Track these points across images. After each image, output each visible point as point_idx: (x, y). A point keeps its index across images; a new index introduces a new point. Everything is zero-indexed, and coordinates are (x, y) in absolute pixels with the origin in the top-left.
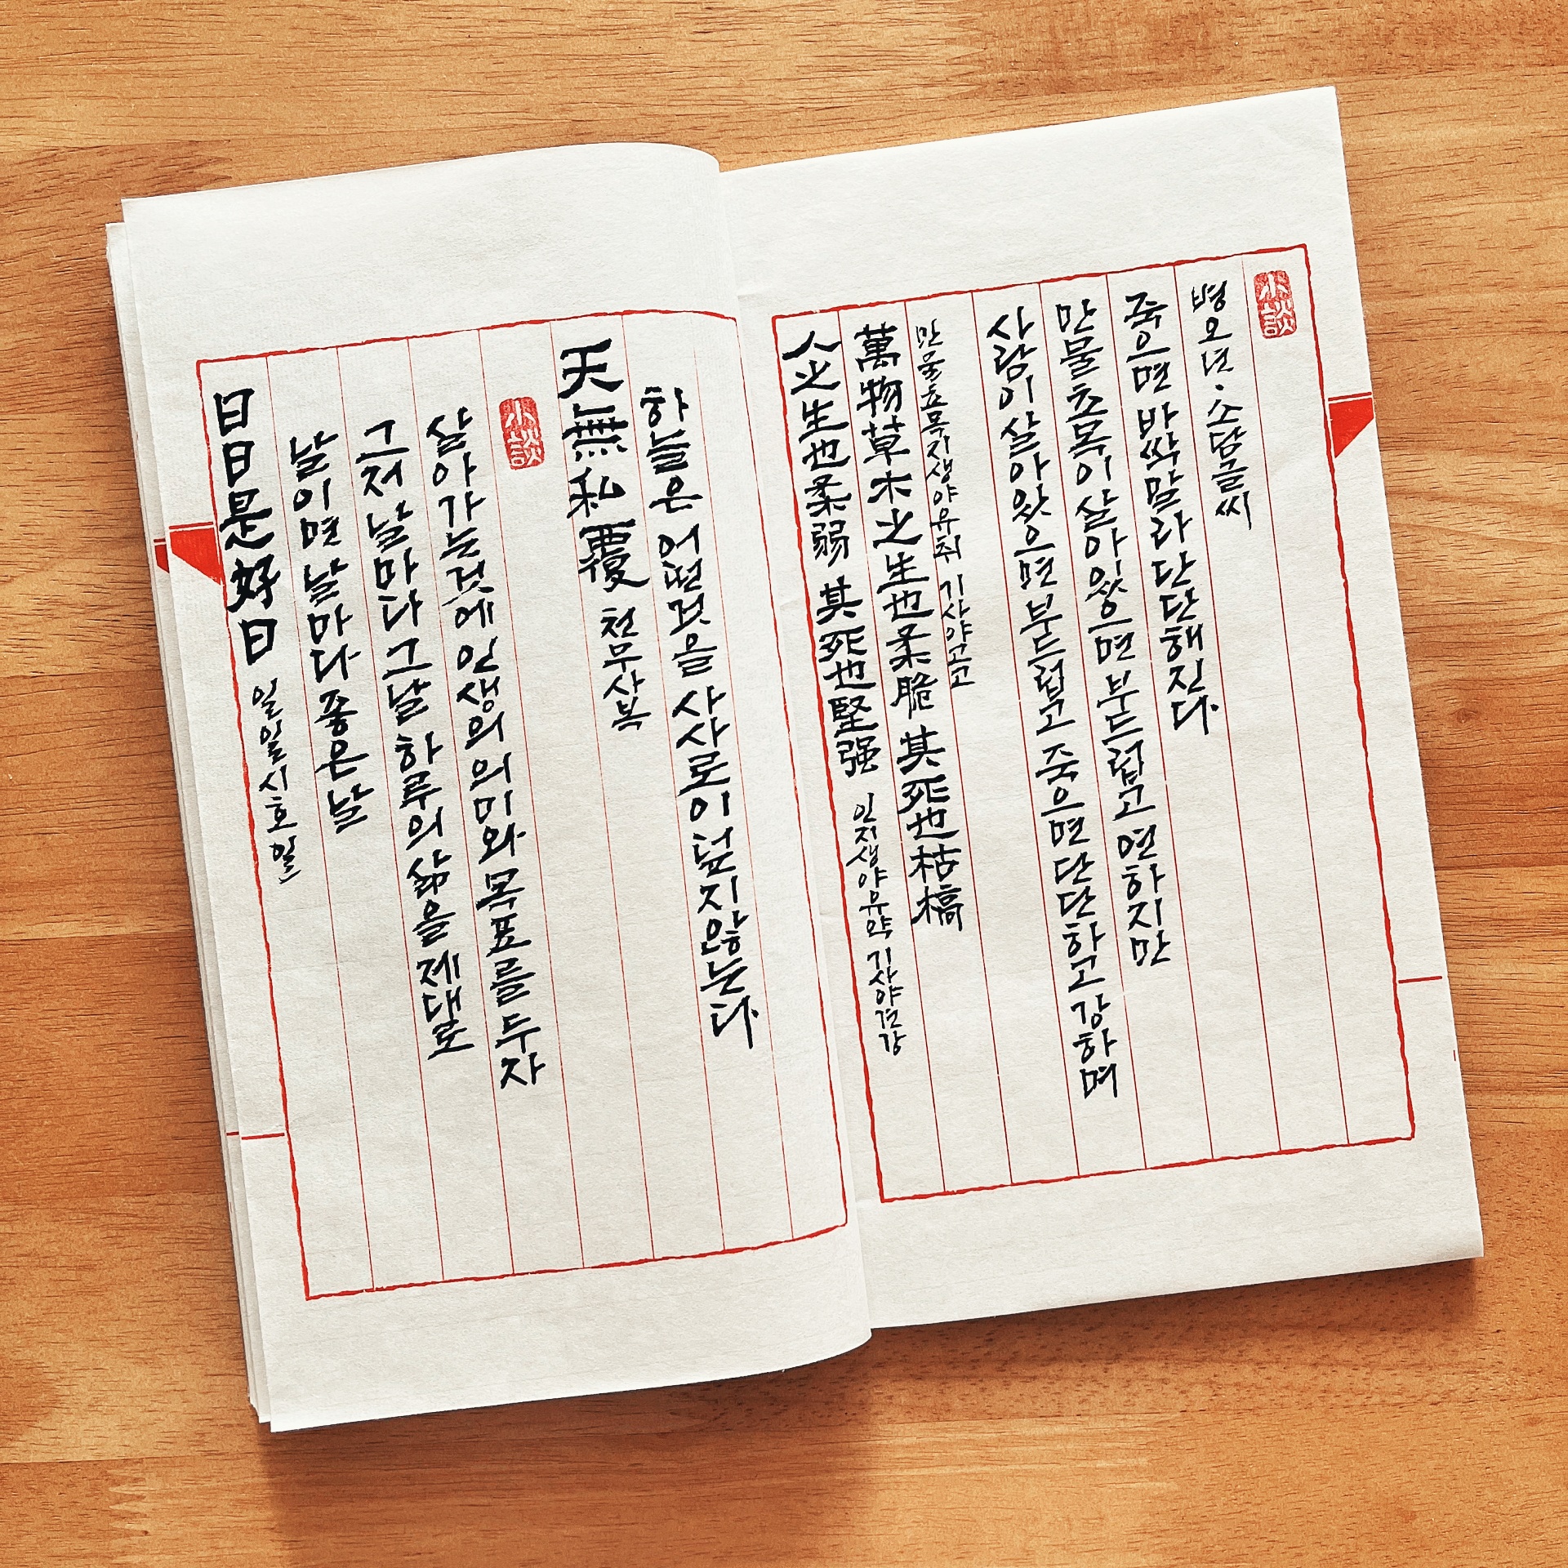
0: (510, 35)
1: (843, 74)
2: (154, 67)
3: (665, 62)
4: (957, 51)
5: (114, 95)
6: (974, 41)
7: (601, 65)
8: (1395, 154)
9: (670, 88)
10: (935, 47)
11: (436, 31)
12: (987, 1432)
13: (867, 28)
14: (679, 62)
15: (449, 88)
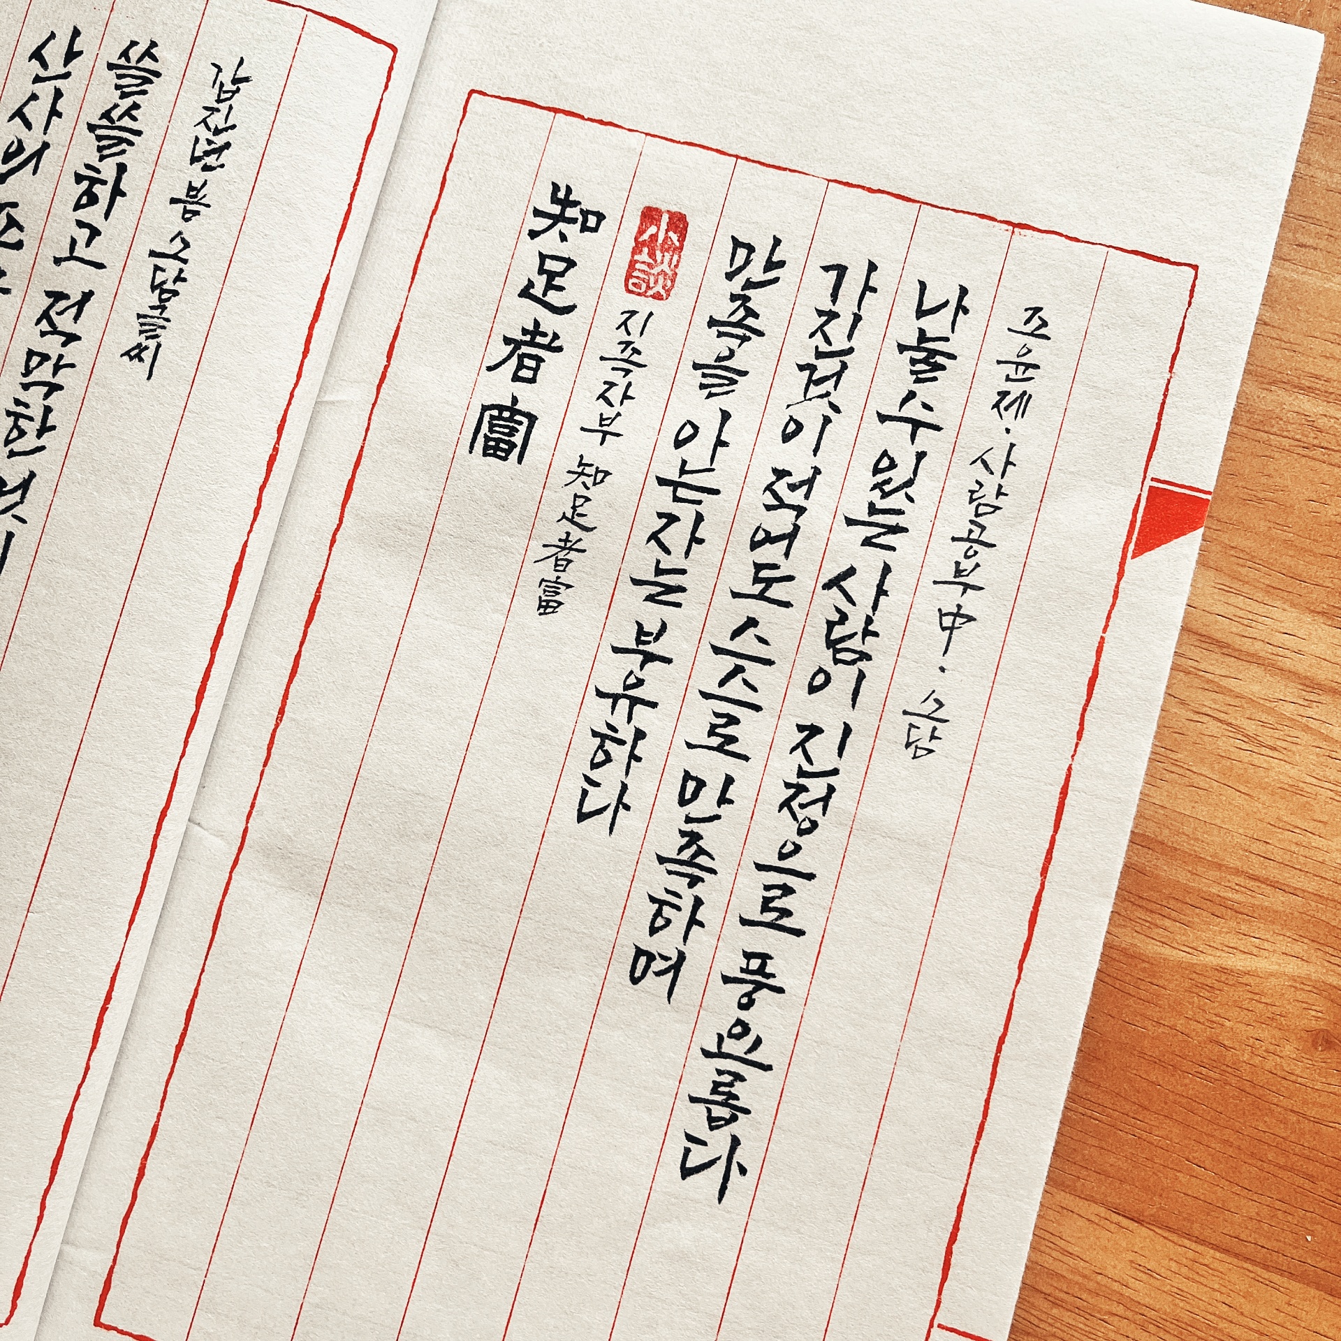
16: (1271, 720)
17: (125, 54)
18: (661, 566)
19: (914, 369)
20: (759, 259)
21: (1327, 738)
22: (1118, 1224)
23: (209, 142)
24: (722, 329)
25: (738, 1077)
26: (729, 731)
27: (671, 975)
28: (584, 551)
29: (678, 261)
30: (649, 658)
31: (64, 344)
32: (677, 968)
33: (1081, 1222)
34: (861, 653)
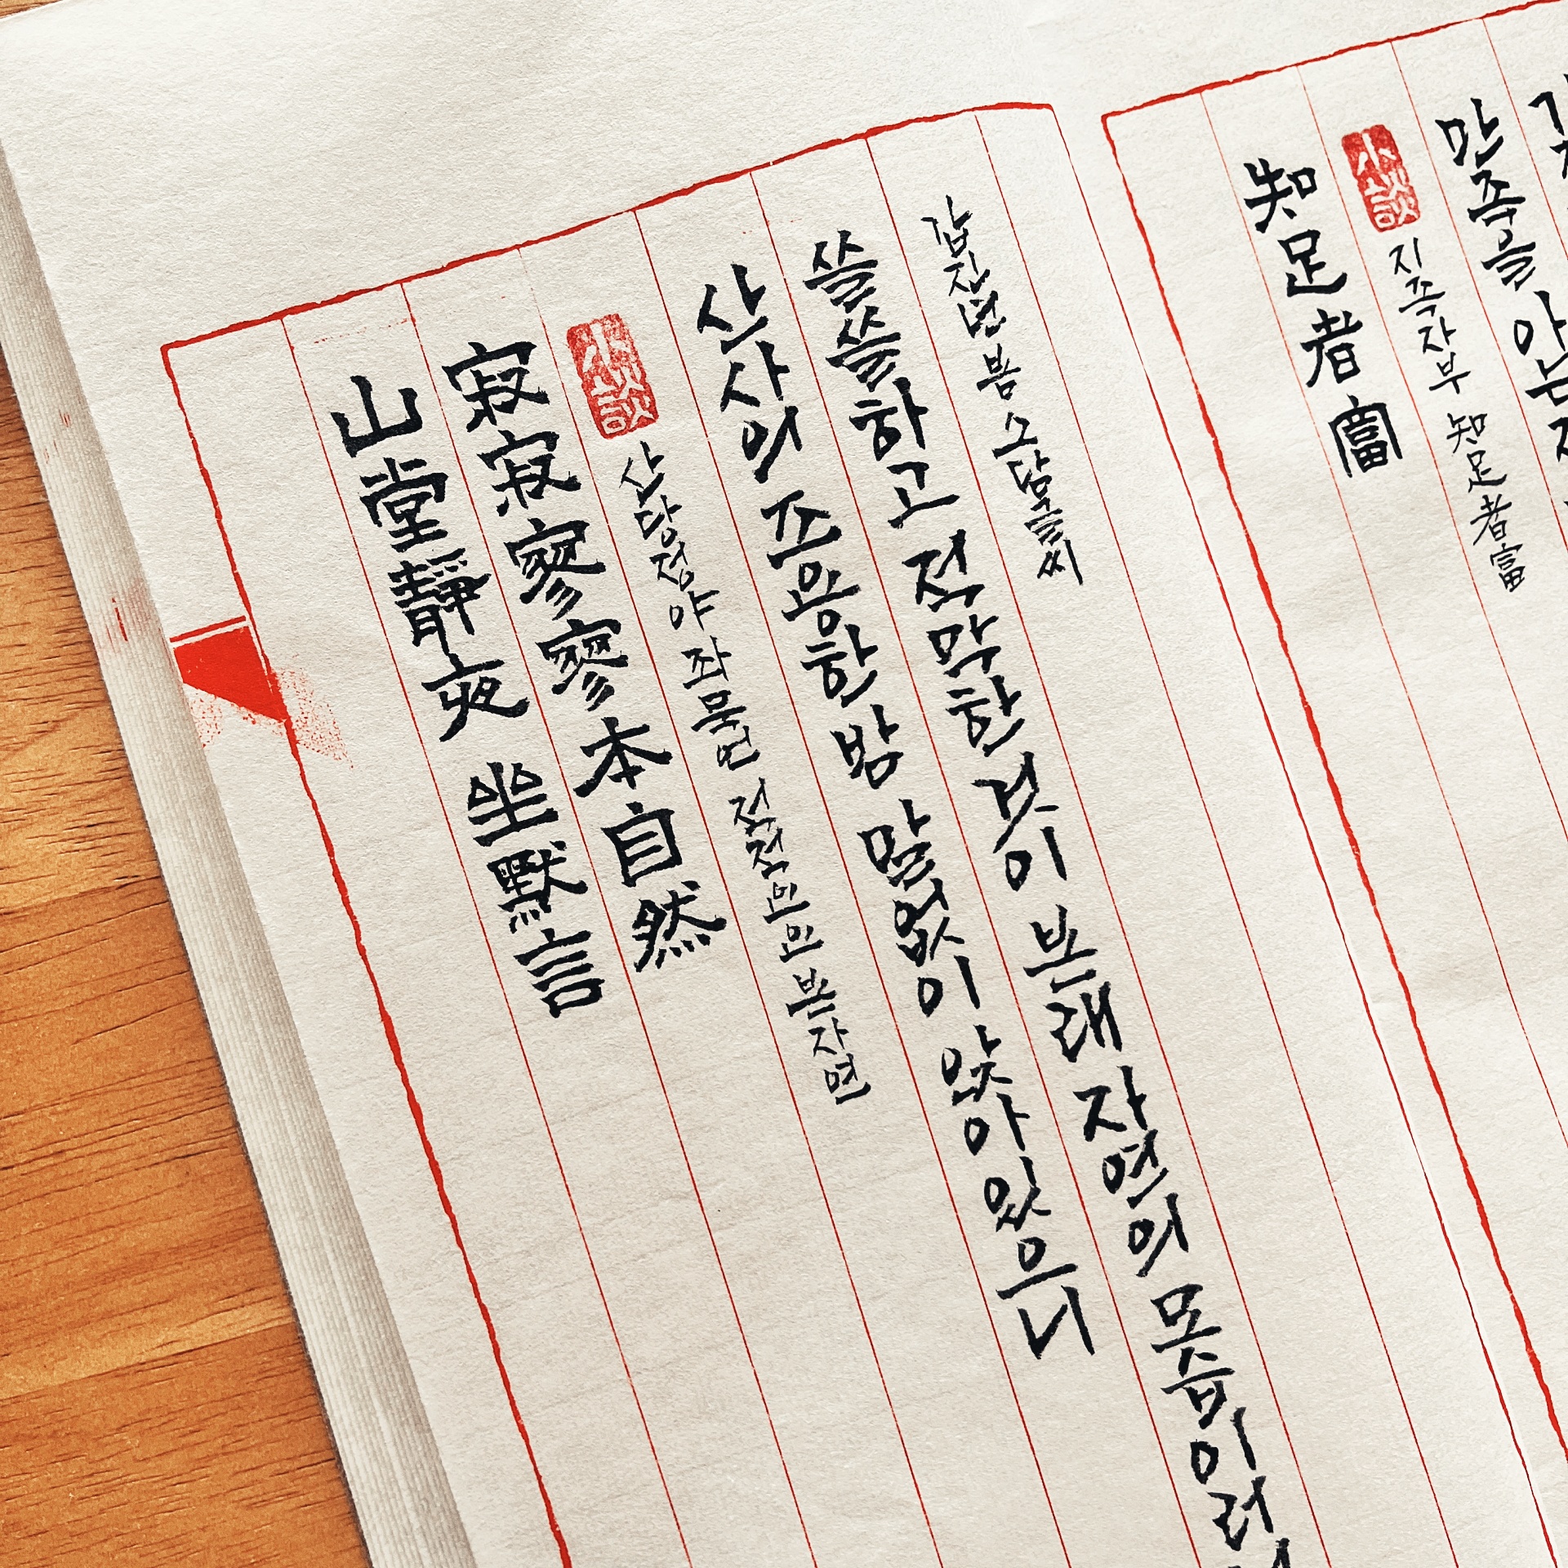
17: (819, 262)
20: (1473, 129)
23: (976, 303)
24: (1487, 215)
28: (1509, 505)
29: (1406, 174)
31: (968, 603)
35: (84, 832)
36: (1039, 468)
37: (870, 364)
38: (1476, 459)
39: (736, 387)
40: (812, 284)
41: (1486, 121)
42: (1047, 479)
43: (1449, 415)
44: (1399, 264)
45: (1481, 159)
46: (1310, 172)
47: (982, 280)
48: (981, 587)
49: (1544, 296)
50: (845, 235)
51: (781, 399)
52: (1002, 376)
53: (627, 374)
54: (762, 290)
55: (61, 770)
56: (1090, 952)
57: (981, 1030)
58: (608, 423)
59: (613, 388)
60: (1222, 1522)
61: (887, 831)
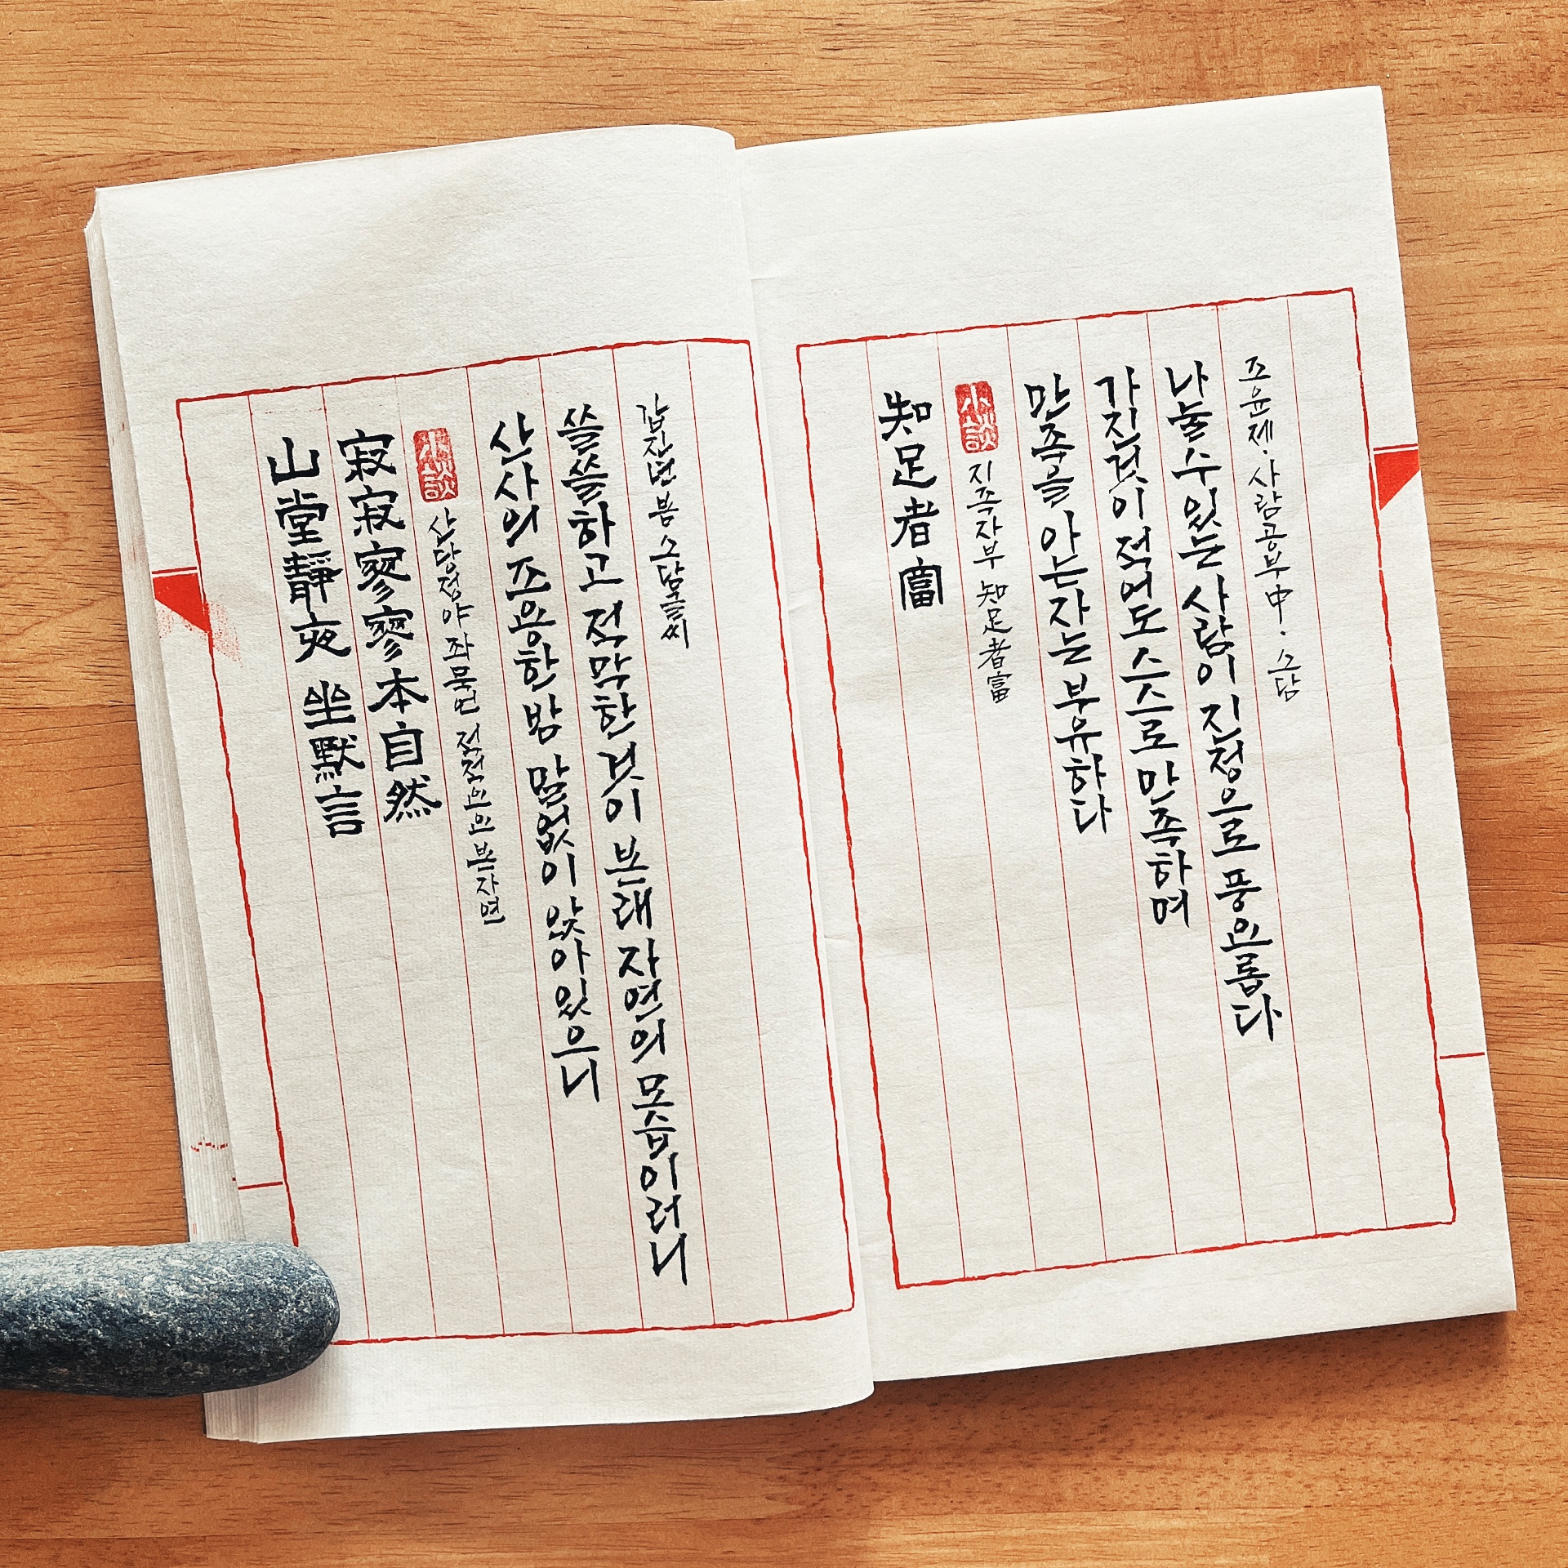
0: (631, 47)
1: (977, 97)
2: (256, 69)
3: (793, 80)
4: (1096, 75)
5: (213, 98)
6: (1116, 66)
7: (725, 80)
8: (1551, 195)
9: (796, 106)
10: (1075, 71)
11: (554, 41)
12: (1100, 1524)
13: (1005, 49)
14: (806, 78)
15: (565, 101)
16: (1504, 582)
17: (568, 421)
18: (1066, 637)
19: (1186, 432)
20: (1050, 394)
21: (1546, 580)
22: (1524, 950)
23: (659, 464)
24: (1044, 454)
25: (1252, 956)
26: (1157, 731)
27: (1182, 908)
28: (1009, 647)
29: (995, 417)
30: (1083, 703)
31: (616, 646)
32: (1184, 902)
33: (1501, 959)
34: (1225, 643)
35: (97, 670)
36: (677, 573)
37: (587, 489)
38: (993, 614)
39: (506, 486)
40: (561, 434)
41: (1061, 390)
42: (680, 580)
43: (983, 582)
44: (974, 476)
45: (1050, 415)
46: (928, 406)
47: (666, 450)
48: (625, 637)
49: (1070, 514)
50: (587, 407)
51: (531, 499)
52: (665, 512)
53: (445, 466)
54: (532, 431)
55: (90, 630)
56: (645, 868)
57: (573, 899)
58: (429, 493)
59: (434, 472)
60: (651, 1215)
61: (543, 770)
